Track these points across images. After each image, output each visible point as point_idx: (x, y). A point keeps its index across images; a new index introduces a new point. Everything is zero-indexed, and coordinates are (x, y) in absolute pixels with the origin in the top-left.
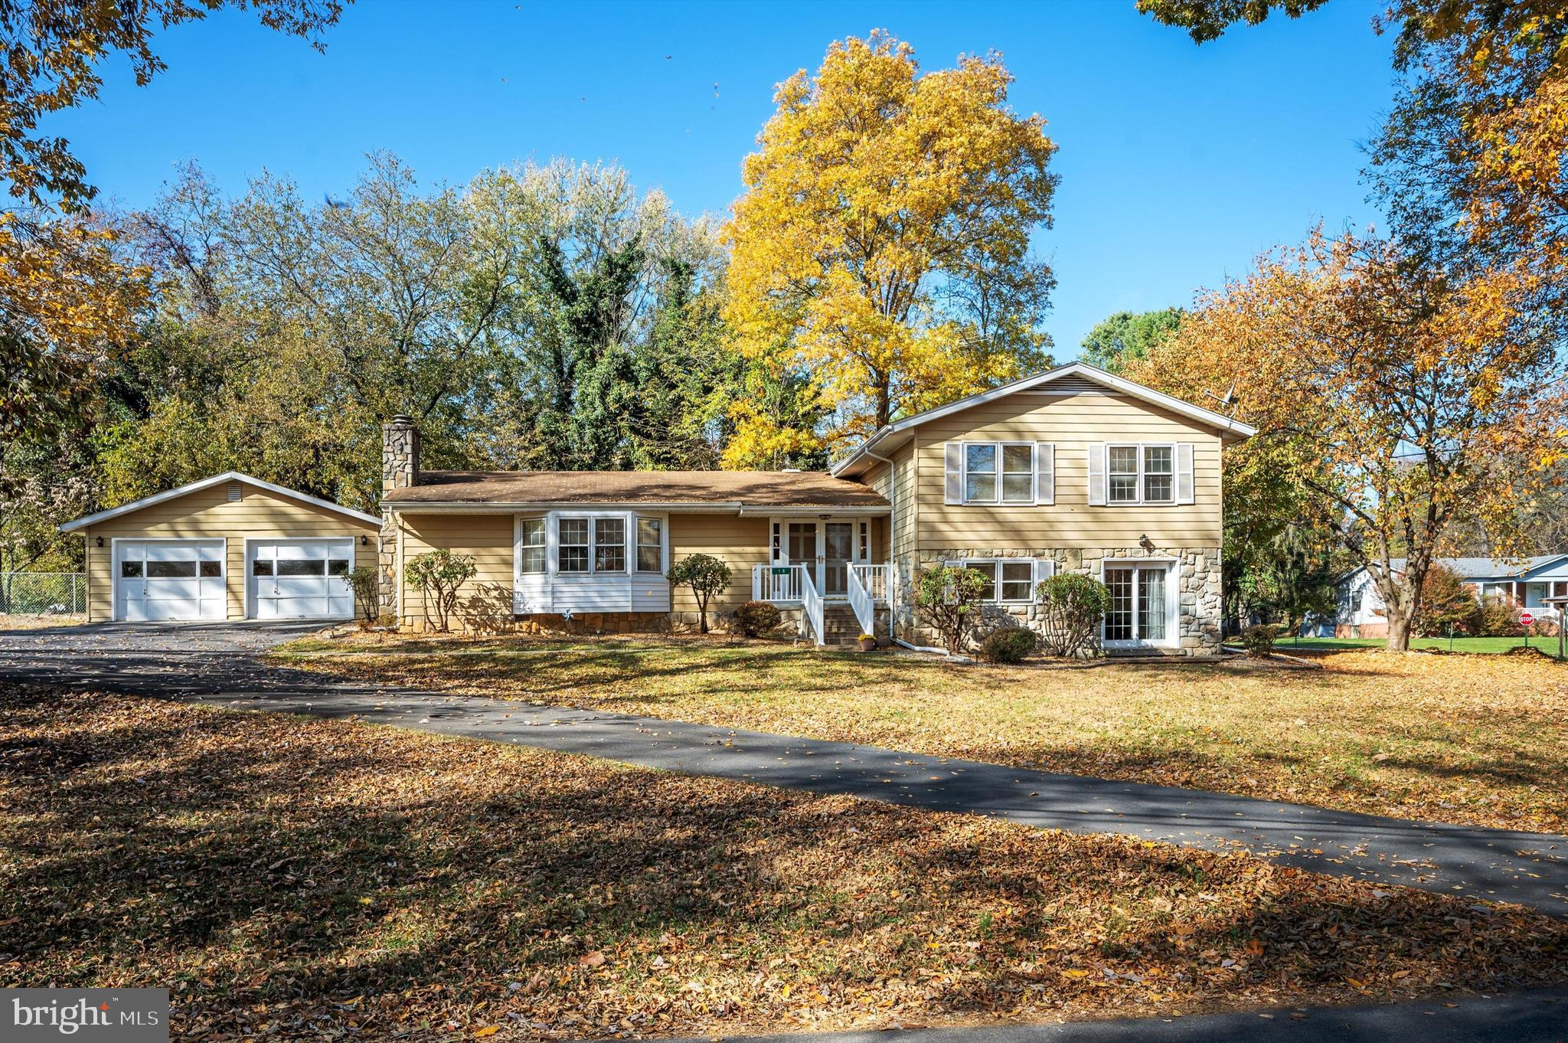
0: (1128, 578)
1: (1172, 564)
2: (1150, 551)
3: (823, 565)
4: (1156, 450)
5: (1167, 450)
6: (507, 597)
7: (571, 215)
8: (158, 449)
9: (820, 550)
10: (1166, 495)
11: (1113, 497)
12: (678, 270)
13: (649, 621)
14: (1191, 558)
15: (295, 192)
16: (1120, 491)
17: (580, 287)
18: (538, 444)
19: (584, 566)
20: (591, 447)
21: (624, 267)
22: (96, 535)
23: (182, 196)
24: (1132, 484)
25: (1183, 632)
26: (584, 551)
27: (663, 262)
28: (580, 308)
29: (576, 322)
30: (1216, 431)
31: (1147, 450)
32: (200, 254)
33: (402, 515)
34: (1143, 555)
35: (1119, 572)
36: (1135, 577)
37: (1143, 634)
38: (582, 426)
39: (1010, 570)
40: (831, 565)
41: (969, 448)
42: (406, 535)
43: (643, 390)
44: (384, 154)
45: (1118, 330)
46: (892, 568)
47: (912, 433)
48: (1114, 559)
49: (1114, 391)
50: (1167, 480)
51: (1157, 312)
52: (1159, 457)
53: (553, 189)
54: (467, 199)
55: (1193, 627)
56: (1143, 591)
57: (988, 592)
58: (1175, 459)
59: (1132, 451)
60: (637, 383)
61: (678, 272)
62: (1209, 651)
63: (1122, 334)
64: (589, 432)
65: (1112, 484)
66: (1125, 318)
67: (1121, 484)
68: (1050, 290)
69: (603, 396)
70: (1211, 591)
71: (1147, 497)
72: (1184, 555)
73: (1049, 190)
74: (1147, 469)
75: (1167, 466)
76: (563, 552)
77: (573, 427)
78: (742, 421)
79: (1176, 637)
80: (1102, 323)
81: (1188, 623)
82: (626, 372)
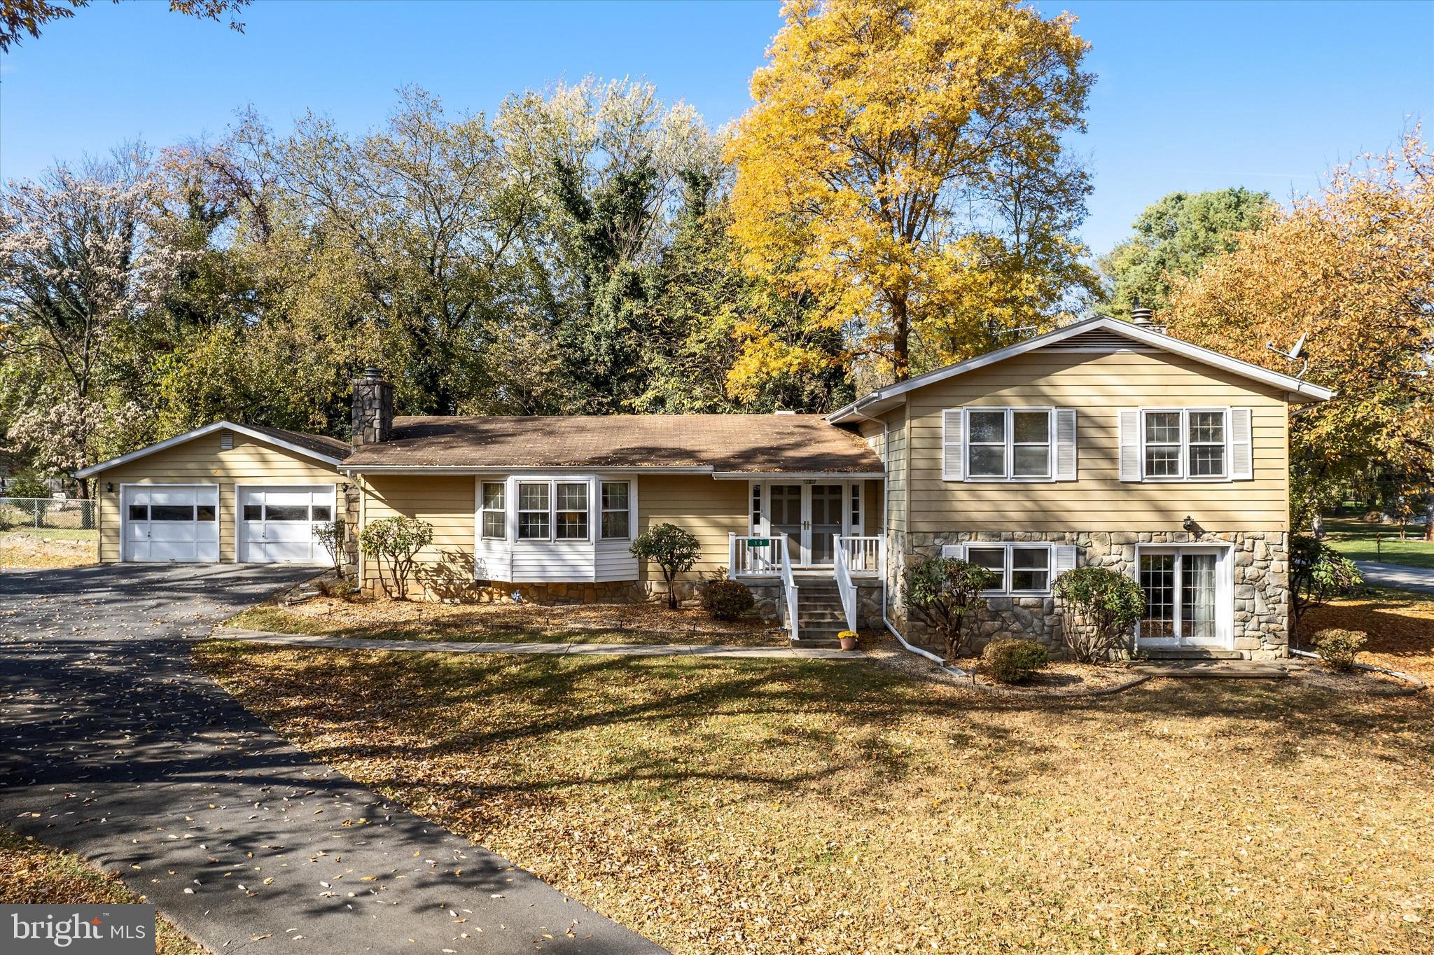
0: (1169, 566)
1: (1224, 550)
2: (1198, 536)
3: (810, 531)
4: (1204, 416)
5: (1217, 417)
6: (469, 562)
7: (595, 130)
8: (203, 372)
9: (806, 515)
10: (1217, 468)
11: (1150, 470)
12: (694, 180)
13: (617, 589)
14: (1248, 544)
15: (333, 128)
16: (1159, 464)
17: (595, 205)
18: (555, 357)
19: (545, 533)
20: (607, 359)
21: (635, 184)
22: (106, 481)
23: (243, 136)
24: (1173, 455)
25: (1238, 631)
26: (545, 517)
27: (682, 174)
28: (592, 227)
29: (589, 239)
30: (1282, 394)
31: (1193, 416)
32: (257, 187)
33: (364, 477)
34: (1190, 541)
35: (1157, 558)
36: (1178, 565)
37: (1187, 631)
38: (598, 338)
39: (1022, 557)
40: (819, 531)
41: (971, 414)
42: (368, 496)
43: (651, 307)
44: (412, 87)
45: (1171, 212)
46: (884, 542)
47: (903, 400)
48: (1153, 544)
49: (1150, 347)
50: (1217, 451)
51: (1214, 192)
52: (1207, 424)
53: (580, 105)
54: (495, 121)
55: (1253, 624)
56: (1187, 579)
57: (995, 582)
58: (1228, 425)
59: (1175, 417)
60: (647, 300)
61: (695, 184)
62: (1272, 654)
63: (1176, 215)
64: (604, 344)
65: (1149, 456)
66: (1180, 198)
67: (1161, 455)
68: (1086, 196)
69: (617, 309)
70: (1274, 582)
71: (1193, 471)
72: (1239, 540)
73: (1082, 91)
74: (1193, 438)
75: (1217, 434)
76: (523, 517)
77: (589, 338)
78: (748, 342)
79: (1230, 636)
80: (1153, 205)
81: (1245, 621)
82: (635, 289)
